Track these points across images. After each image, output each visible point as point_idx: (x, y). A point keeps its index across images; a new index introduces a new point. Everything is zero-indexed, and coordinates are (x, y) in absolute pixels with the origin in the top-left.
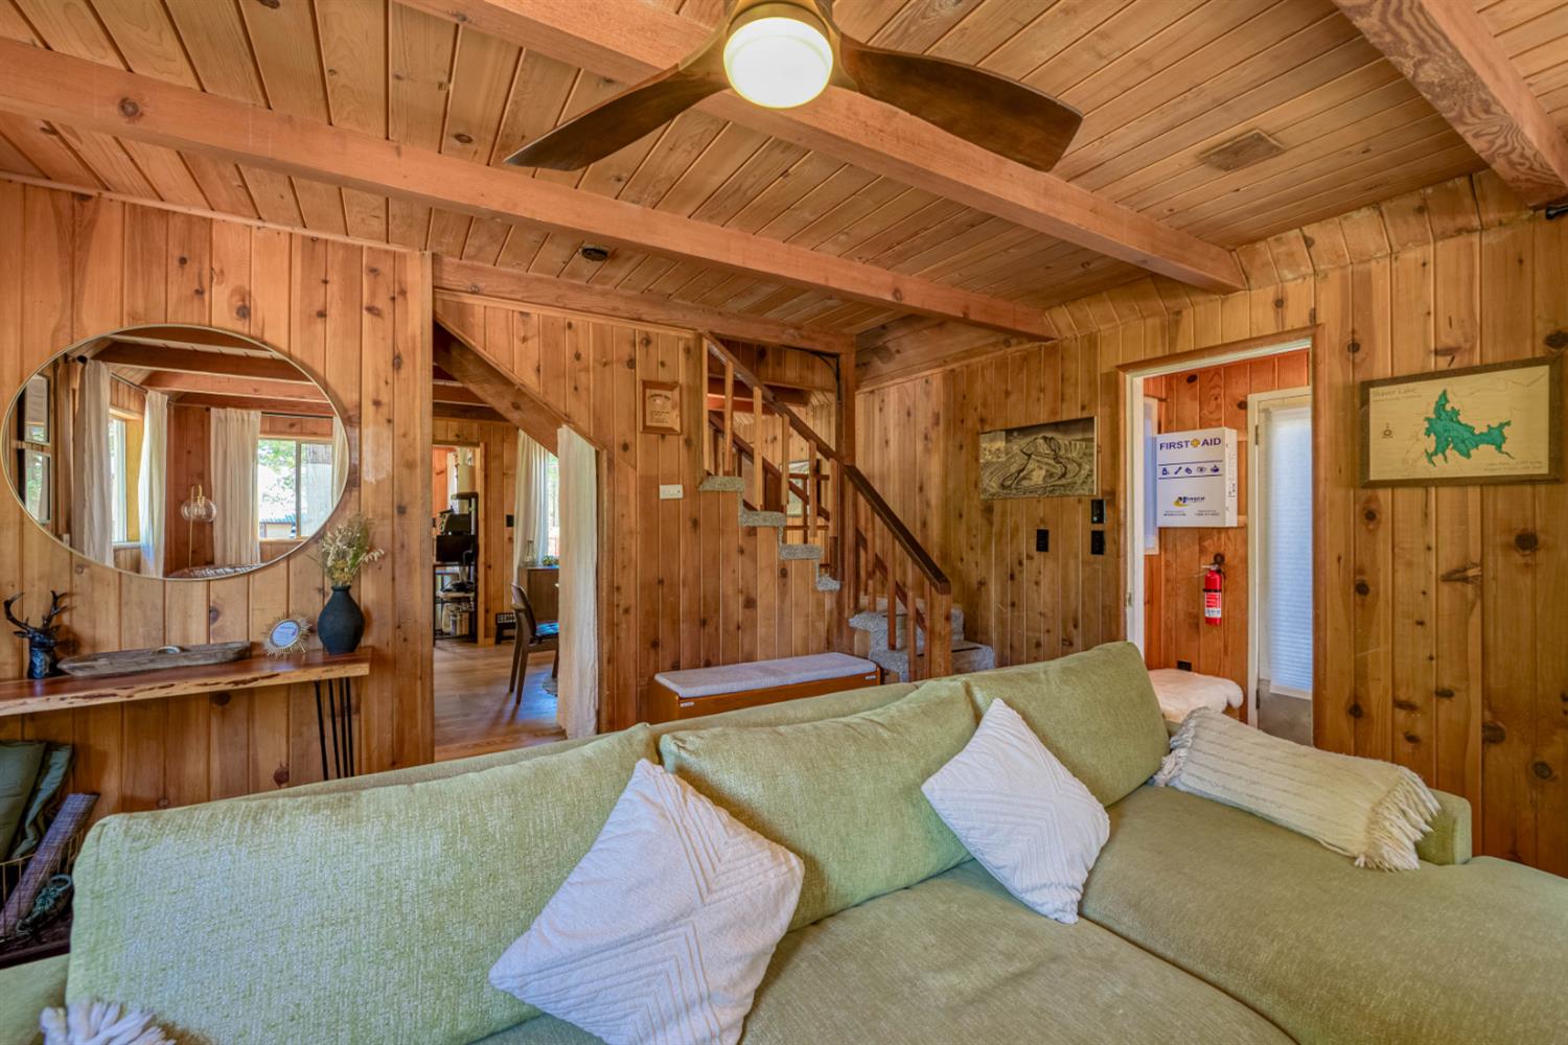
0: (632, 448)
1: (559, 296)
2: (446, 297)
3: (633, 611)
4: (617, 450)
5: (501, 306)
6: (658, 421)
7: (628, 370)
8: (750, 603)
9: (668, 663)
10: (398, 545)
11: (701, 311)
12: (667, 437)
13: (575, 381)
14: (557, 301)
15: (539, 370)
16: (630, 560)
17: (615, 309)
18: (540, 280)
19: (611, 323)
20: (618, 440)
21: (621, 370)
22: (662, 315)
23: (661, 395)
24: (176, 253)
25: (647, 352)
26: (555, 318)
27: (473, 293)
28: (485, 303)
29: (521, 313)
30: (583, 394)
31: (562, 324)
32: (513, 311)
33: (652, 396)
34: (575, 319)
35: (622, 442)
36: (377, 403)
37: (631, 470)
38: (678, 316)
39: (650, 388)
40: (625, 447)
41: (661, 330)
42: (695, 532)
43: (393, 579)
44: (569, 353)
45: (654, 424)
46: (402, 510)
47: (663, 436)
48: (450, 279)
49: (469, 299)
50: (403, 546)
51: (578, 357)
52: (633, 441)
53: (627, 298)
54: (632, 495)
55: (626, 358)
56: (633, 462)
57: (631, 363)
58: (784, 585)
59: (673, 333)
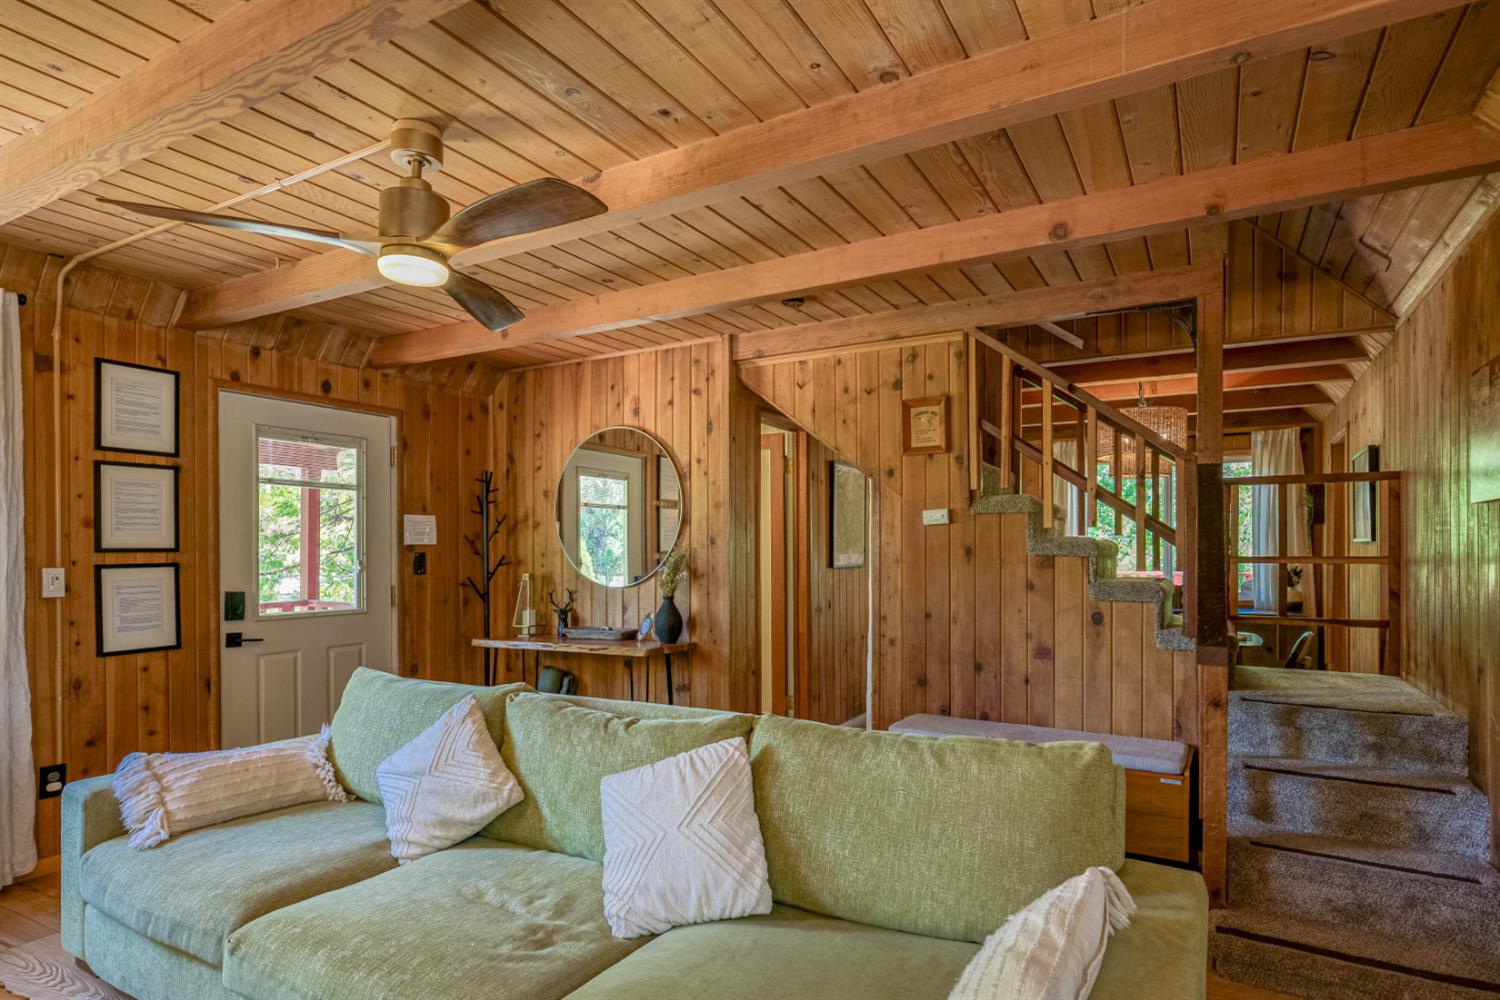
0: (898, 474)
1: (822, 339)
2: (747, 366)
3: (898, 643)
4: (883, 477)
5: (782, 361)
6: (925, 440)
7: (893, 392)
8: (1045, 653)
9: (936, 705)
10: (711, 568)
11: (965, 307)
12: (935, 456)
13: (844, 415)
14: (820, 344)
15: (814, 411)
16: (896, 589)
17: (871, 334)
18: (805, 329)
19: (876, 349)
20: (884, 467)
21: (886, 394)
22: (920, 325)
23: (927, 412)
24: (610, 383)
25: (914, 369)
26: (827, 359)
27: (760, 357)
28: (773, 363)
29: (801, 362)
30: (851, 425)
31: (833, 362)
32: (794, 363)
33: (917, 415)
34: (843, 353)
35: (887, 469)
36: (699, 461)
37: (897, 497)
38: (939, 321)
39: (915, 406)
40: (891, 473)
41: (928, 341)
42: (969, 561)
43: (708, 594)
44: (839, 389)
45: (920, 445)
46: (713, 542)
47: (931, 456)
48: (744, 351)
49: (762, 362)
50: (713, 569)
51: (846, 390)
52: (898, 464)
53: (884, 319)
54: (897, 522)
55: (892, 380)
56: (898, 488)
57: (898, 384)
58: (1098, 635)
59: (941, 340)
